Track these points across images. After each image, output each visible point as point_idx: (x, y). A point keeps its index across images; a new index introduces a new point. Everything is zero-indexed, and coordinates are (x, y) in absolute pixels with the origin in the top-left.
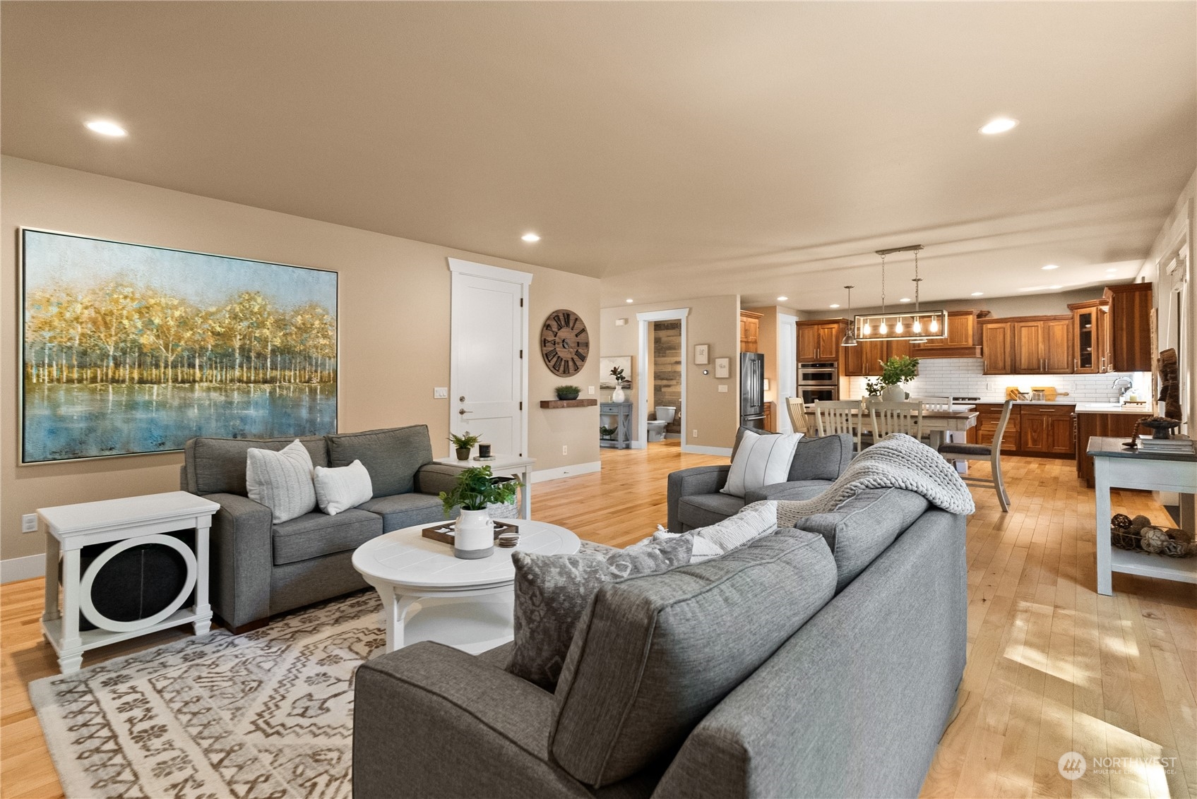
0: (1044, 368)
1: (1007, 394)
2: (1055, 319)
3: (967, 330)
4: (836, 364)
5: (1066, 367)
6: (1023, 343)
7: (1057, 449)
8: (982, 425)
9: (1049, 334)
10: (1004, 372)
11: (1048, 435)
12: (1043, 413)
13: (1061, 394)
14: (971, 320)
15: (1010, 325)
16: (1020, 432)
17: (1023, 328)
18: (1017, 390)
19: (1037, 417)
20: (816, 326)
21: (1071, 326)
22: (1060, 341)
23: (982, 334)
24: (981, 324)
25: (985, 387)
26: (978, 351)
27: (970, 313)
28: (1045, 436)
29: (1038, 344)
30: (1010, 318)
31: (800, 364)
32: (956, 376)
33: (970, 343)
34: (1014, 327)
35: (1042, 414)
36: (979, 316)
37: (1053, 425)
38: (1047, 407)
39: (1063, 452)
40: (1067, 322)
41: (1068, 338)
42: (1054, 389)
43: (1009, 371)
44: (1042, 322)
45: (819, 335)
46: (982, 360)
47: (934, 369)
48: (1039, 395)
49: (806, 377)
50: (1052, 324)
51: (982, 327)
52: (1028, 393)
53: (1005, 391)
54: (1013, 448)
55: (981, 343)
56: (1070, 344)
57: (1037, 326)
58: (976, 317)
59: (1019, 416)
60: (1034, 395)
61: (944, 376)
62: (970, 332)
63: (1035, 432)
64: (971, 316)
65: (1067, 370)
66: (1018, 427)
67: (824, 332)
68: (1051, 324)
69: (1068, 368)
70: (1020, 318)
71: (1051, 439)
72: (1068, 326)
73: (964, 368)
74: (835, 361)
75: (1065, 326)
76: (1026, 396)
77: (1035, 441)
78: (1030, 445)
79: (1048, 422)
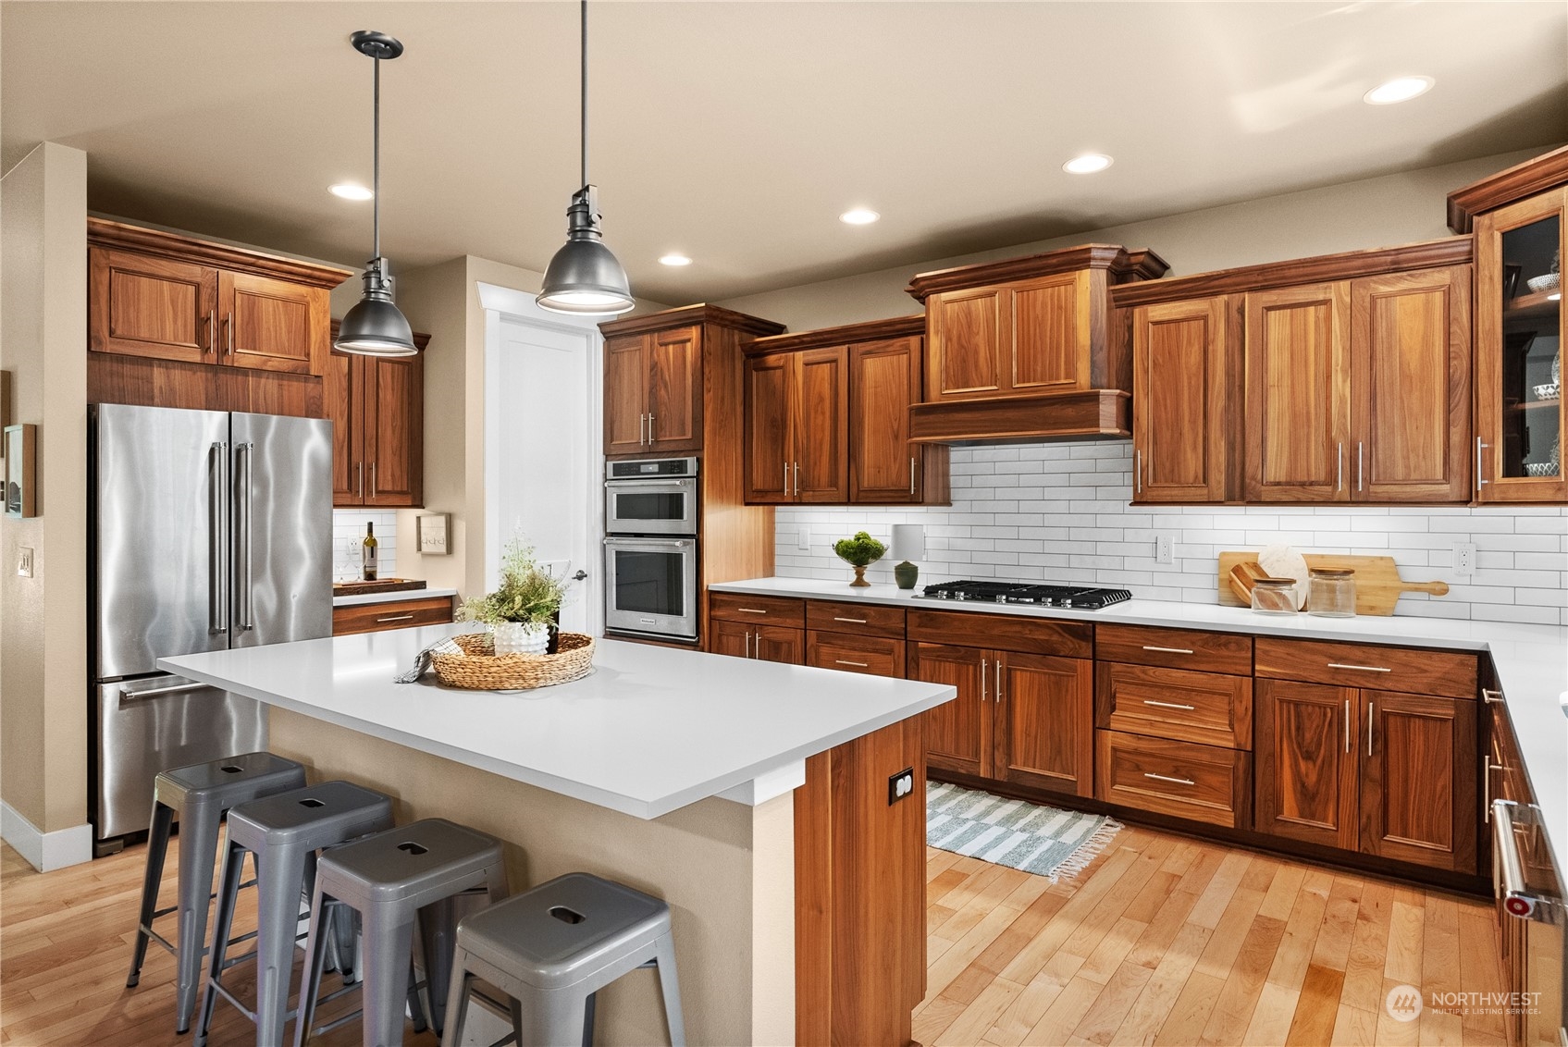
0: (1353, 481)
1: (1221, 580)
2: (1398, 263)
3: (1071, 329)
4: (691, 462)
5: (1439, 474)
6: (1272, 377)
7: (1402, 846)
8: (1113, 708)
9: (1372, 331)
10: (1202, 493)
11: (1362, 775)
12: (1340, 680)
13: (1417, 588)
14: (1089, 287)
15: (1227, 305)
16: (1253, 751)
17: (1272, 313)
18: (1256, 567)
19: (1315, 695)
20: (647, 338)
21: (1462, 294)
22: (1414, 363)
23: (1130, 345)
24: (1123, 303)
25: (1147, 550)
26: (1108, 411)
27: (1081, 261)
28: (1349, 780)
29: (1329, 377)
30: (1227, 274)
31: (610, 464)
32: (1062, 506)
33: (1083, 380)
34: (1241, 311)
35: (1336, 684)
36: (1119, 273)
37: (1382, 734)
38: (1358, 653)
39: (1424, 860)
40: (1443, 277)
41: (1448, 344)
42: (1390, 566)
43: (1220, 493)
44: (1345, 285)
45: (654, 366)
46: (1129, 448)
47: (993, 481)
48: (1332, 590)
49: (628, 506)
50: (1384, 289)
51: (1130, 317)
52: (1290, 582)
53: (1211, 567)
54: (1225, 816)
55: (1126, 381)
56: (1461, 366)
57: (1327, 302)
58: (1103, 274)
59: (1248, 682)
60: (1315, 588)
61: (1024, 506)
62: (1084, 337)
63: (1309, 757)
64: (1086, 273)
65: (1445, 488)
66: (1244, 729)
67: (667, 353)
68: (1382, 287)
69: (1446, 478)
70: (1262, 269)
71: (1372, 800)
72: (1448, 293)
73: (1085, 479)
74: (688, 453)
75: (1438, 297)
76: (1285, 590)
77: (1308, 798)
78: (1290, 811)
79: (1362, 718)
